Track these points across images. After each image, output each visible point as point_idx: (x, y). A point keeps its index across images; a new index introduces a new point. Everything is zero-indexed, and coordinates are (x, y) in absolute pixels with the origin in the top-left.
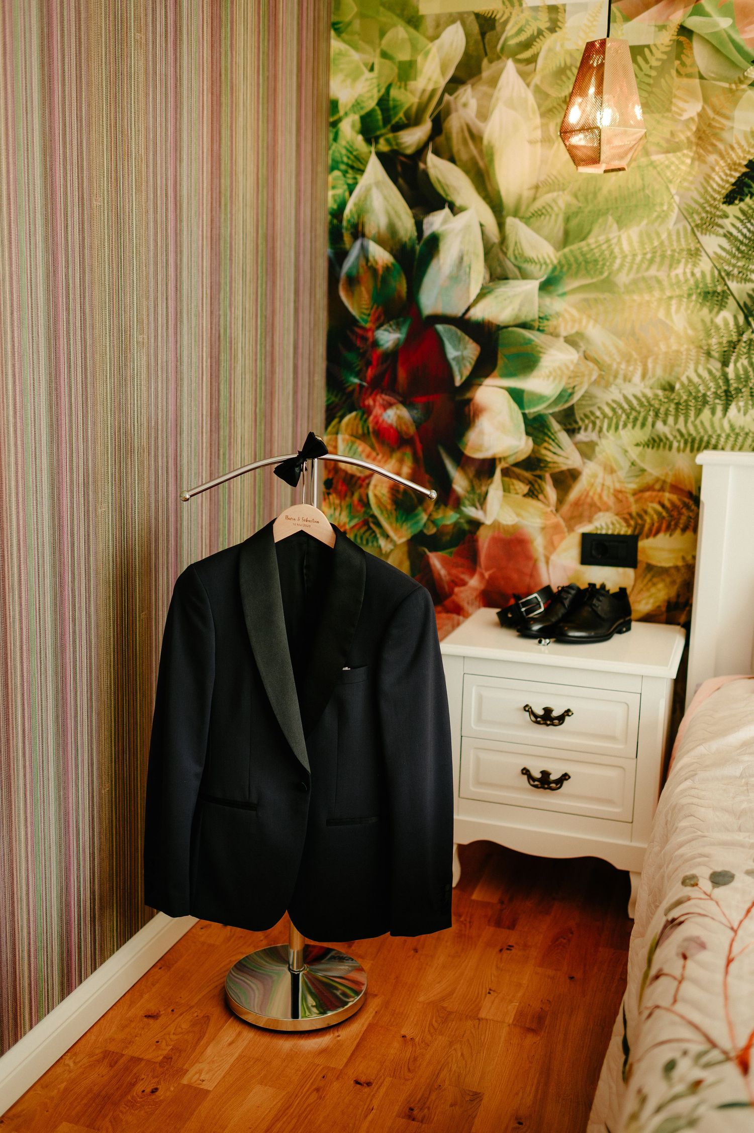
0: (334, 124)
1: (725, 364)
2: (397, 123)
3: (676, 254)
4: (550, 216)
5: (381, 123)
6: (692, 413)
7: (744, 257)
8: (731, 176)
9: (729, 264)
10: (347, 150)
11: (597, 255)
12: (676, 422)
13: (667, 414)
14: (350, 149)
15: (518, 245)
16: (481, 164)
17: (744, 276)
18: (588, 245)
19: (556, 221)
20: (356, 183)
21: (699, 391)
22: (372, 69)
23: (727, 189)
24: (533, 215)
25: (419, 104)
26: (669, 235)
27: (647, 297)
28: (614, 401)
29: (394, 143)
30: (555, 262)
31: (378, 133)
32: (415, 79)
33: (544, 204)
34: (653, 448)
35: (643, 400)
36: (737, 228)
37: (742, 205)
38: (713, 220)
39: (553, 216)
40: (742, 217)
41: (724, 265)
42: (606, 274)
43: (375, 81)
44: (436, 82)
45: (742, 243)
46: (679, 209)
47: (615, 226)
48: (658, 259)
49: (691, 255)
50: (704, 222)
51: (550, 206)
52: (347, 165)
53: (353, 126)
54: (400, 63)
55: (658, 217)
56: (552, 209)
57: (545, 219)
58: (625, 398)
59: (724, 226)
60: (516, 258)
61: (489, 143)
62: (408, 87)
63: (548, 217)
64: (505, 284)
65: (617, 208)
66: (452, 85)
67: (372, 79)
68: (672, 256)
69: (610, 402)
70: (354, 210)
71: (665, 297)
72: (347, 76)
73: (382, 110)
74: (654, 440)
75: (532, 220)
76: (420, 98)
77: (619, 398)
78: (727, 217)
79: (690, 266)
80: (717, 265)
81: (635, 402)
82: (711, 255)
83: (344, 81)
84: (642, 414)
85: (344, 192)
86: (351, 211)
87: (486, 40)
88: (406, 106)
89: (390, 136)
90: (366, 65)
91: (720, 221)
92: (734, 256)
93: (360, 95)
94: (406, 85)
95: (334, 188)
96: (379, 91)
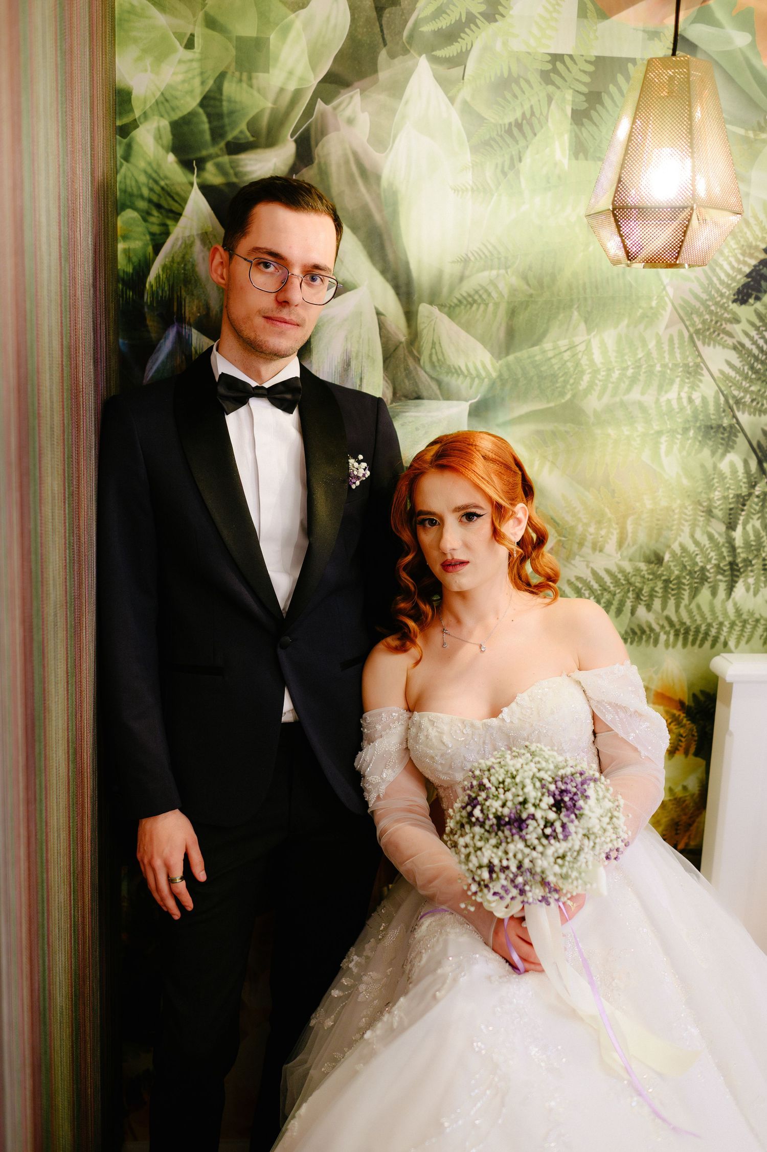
0: (125, 131)
1: (731, 526)
2: (235, 138)
3: (669, 371)
4: (487, 305)
5: (208, 137)
6: (686, 594)
7: (759, 379)
8: (745, 263)
9: (740, 388)
10: (150, 177)
11: (556, 367)
12: (664, 606)
13: (651, 596)
14: (154, 175)
15: (437, 346)
16: (377, 217)
17: (759, 405)
18: (544, 352)
19: (495, 314)
20: (167, 234)
21: (696, 564)
22: (190, 45)
23: (738, 282)
24: (460, 301)
25: (274, 112)
26: (659, 343)
27: (626, 430)
28: (578, 578)
29: (231, 171)
30: (494, 375)
31: (204, 153)
32: (267, 71)
33: (478, 288)
34: (632, 643)
35: (620, 576)
36: (751, 338)
37: (758, 305)
38: (719, 324)
39: (491, 305)
40: (758, 324)
41: (732, 388)
42: (568, 396)
43: (195, 65)
44: (301, 79)
45: (756, 359)
46: (673, 304)
47: (582, 326)
48: (642, 377)
49: (689, 373)
50: (707, 327)
51: (486, 291)
52: (150, 201)
53: (158, 137)
54: (239, 39)
55: (644, 316)
56: (489, 295)
57: (478, 309)
58: (595, 573)
59: (735, 336)
60: (433, 366)
61: (391, 185)
62: (254, 81)
63: (482, 307)
64: (417, 406)
65: (585, 299)
66: (328, 86)
67: (191, 61)
68: (663, 374)
69: (573, 580)
70: (163, 277)
71: (652, 432)
72: (145, 51)
73: (209, 116)
74: (634, 633)
75: (457, 310)
76: (275, 102)
77: (587, 575)
78: (738, 321)
79: (686, 389)
80: (723, 388)
81: (608, 580)
82: (717, 374)
83: (139, 59)
84: (618, 597)
85: (146, 245)
86: (158, 277)
87: (384, 21)
88: (252, 114)
89: (225, 159)
90: (179, 36)
91: (729, 327)
92: (746, 377)
93: (169, 86)
94: (250, 78)
95: (125, 238)
96: (203, 83)
